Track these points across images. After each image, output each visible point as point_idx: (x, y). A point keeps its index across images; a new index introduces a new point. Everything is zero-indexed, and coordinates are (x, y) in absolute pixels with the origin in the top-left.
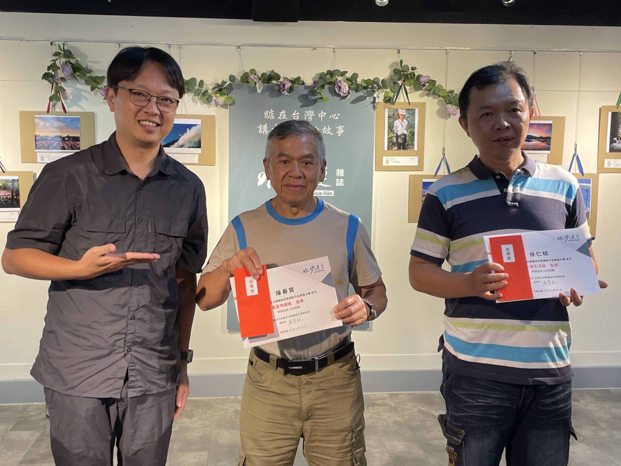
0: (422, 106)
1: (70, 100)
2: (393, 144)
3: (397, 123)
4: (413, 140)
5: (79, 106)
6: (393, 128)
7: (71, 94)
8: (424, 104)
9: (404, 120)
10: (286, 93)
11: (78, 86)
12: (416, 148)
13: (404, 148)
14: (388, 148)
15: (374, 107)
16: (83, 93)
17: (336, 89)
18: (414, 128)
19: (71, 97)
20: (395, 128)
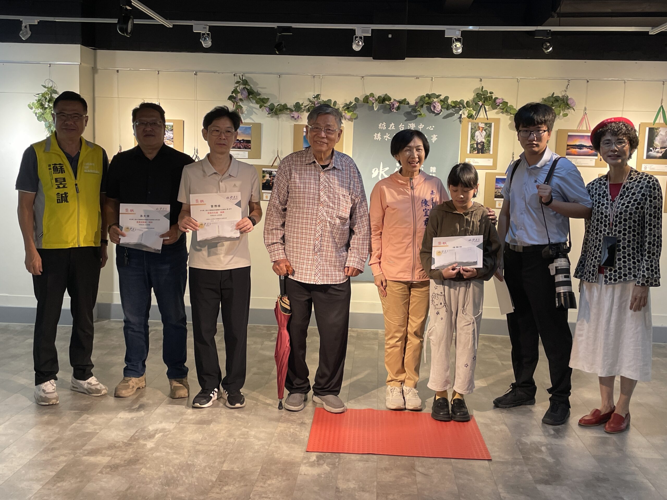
0: (498, 121)
1: (245, 114)
2: (474, 149)
3: (477, 133)
4: (490, 146)
5: (251, 119)
6: (474, 137)
7: (246, 110)
8: (499, 120)
9: (483, 131)
10: (395, 111)
11: (251, 104)
12: (491, 152)
13: (482, 153)
14: (470, 152)
15: (460, 121)
16: (254, 110)
17: (432, 108)
18: (490, 137)
19: (246, 113)
20: (475, 137)
